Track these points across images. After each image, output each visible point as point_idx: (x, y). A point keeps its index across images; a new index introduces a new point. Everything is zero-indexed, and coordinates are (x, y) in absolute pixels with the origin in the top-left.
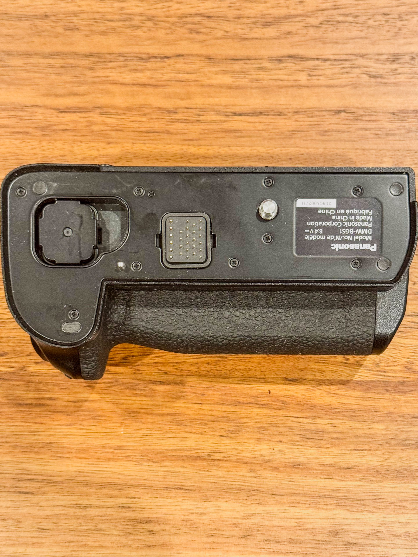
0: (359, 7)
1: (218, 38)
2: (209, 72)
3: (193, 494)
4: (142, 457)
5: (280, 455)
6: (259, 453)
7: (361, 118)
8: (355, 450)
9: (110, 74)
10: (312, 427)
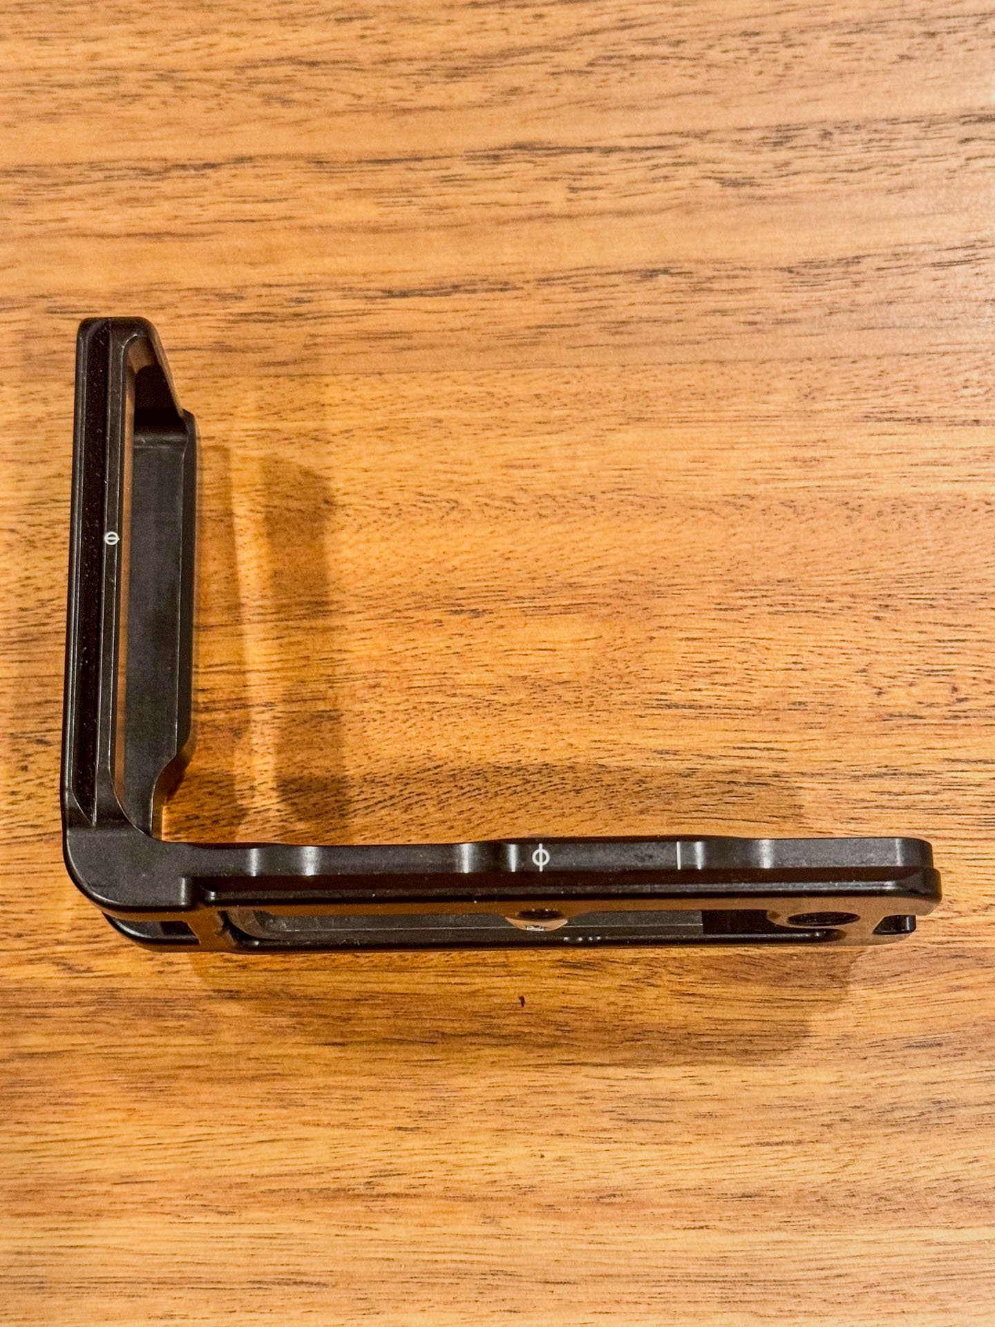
0: (683, 21)
1: (337, 114)
2: (320, 194)
3: (328, 1296)
4: (188, 1202)
5: (561, 1170)
6: (502, 1168)
7: (708, 285)
8: (762, 1144)
9: (70, 214)
10: (642, 1088)
